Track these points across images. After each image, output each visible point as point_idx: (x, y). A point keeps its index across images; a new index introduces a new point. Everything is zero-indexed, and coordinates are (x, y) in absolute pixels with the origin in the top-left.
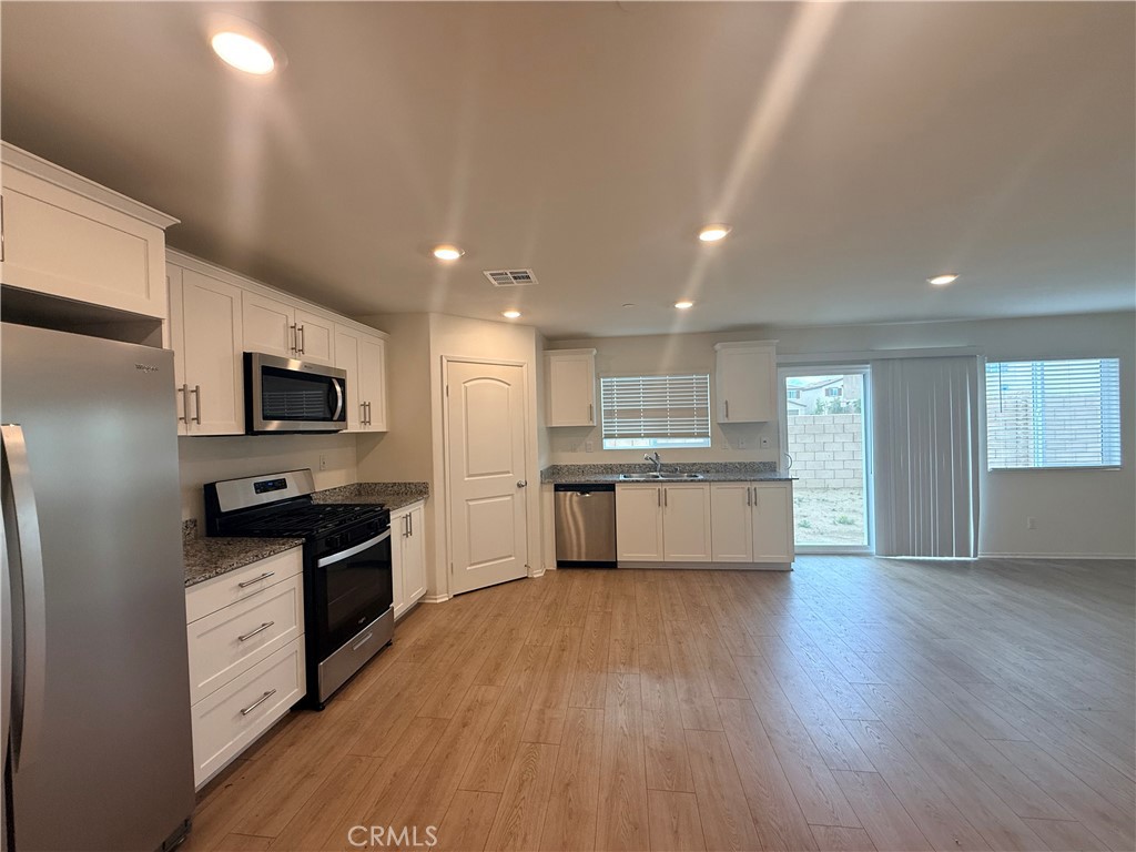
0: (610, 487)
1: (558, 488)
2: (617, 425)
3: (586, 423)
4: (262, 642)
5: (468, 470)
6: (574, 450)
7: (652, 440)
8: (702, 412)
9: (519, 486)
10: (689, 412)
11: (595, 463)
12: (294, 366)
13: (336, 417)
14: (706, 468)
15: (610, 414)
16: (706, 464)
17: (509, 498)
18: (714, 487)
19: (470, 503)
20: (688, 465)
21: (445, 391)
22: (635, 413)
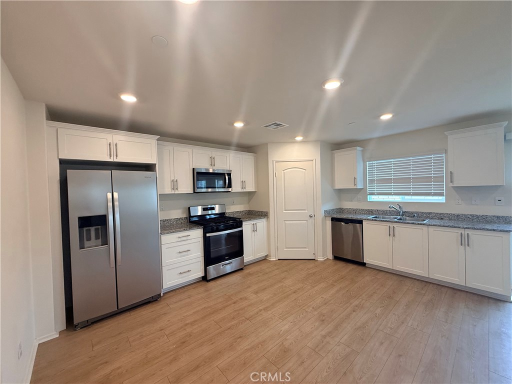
0: (360, 222)
1: (333, 219)
2: (376, 188)
3: (352, 187)
4: (188, 255)
5: (285, 208)
6: (352, 201)
7: (401, 197)
8: (439, 179)
9: (311, 217)
10: (428, 179)
11: (363, 208)
12: (211, 171)
13: (227, 186)
14: (441, 217)
15: (372, 181)
16: (441, 214)
17: (305, 222)
18: (431, 229)
19: (286, 222)
20: (425, 213)
21: (274, 175)
22: (388, 181)
